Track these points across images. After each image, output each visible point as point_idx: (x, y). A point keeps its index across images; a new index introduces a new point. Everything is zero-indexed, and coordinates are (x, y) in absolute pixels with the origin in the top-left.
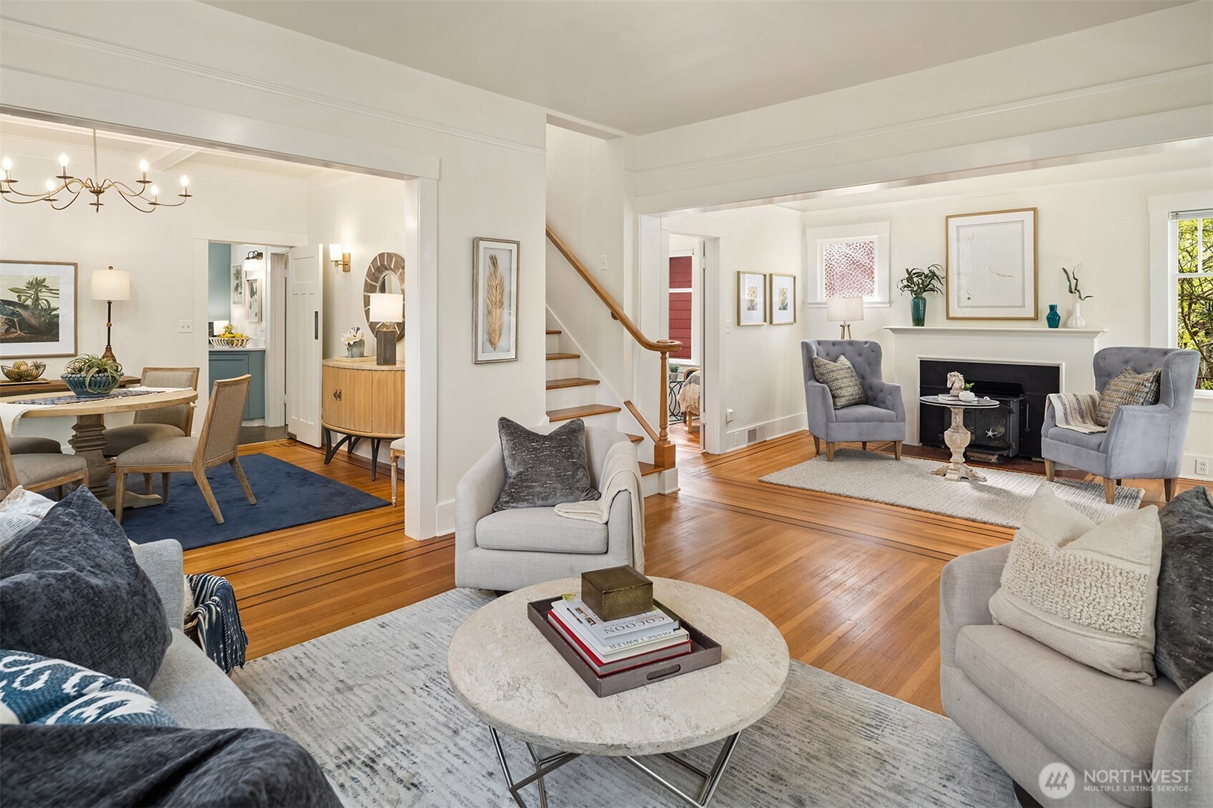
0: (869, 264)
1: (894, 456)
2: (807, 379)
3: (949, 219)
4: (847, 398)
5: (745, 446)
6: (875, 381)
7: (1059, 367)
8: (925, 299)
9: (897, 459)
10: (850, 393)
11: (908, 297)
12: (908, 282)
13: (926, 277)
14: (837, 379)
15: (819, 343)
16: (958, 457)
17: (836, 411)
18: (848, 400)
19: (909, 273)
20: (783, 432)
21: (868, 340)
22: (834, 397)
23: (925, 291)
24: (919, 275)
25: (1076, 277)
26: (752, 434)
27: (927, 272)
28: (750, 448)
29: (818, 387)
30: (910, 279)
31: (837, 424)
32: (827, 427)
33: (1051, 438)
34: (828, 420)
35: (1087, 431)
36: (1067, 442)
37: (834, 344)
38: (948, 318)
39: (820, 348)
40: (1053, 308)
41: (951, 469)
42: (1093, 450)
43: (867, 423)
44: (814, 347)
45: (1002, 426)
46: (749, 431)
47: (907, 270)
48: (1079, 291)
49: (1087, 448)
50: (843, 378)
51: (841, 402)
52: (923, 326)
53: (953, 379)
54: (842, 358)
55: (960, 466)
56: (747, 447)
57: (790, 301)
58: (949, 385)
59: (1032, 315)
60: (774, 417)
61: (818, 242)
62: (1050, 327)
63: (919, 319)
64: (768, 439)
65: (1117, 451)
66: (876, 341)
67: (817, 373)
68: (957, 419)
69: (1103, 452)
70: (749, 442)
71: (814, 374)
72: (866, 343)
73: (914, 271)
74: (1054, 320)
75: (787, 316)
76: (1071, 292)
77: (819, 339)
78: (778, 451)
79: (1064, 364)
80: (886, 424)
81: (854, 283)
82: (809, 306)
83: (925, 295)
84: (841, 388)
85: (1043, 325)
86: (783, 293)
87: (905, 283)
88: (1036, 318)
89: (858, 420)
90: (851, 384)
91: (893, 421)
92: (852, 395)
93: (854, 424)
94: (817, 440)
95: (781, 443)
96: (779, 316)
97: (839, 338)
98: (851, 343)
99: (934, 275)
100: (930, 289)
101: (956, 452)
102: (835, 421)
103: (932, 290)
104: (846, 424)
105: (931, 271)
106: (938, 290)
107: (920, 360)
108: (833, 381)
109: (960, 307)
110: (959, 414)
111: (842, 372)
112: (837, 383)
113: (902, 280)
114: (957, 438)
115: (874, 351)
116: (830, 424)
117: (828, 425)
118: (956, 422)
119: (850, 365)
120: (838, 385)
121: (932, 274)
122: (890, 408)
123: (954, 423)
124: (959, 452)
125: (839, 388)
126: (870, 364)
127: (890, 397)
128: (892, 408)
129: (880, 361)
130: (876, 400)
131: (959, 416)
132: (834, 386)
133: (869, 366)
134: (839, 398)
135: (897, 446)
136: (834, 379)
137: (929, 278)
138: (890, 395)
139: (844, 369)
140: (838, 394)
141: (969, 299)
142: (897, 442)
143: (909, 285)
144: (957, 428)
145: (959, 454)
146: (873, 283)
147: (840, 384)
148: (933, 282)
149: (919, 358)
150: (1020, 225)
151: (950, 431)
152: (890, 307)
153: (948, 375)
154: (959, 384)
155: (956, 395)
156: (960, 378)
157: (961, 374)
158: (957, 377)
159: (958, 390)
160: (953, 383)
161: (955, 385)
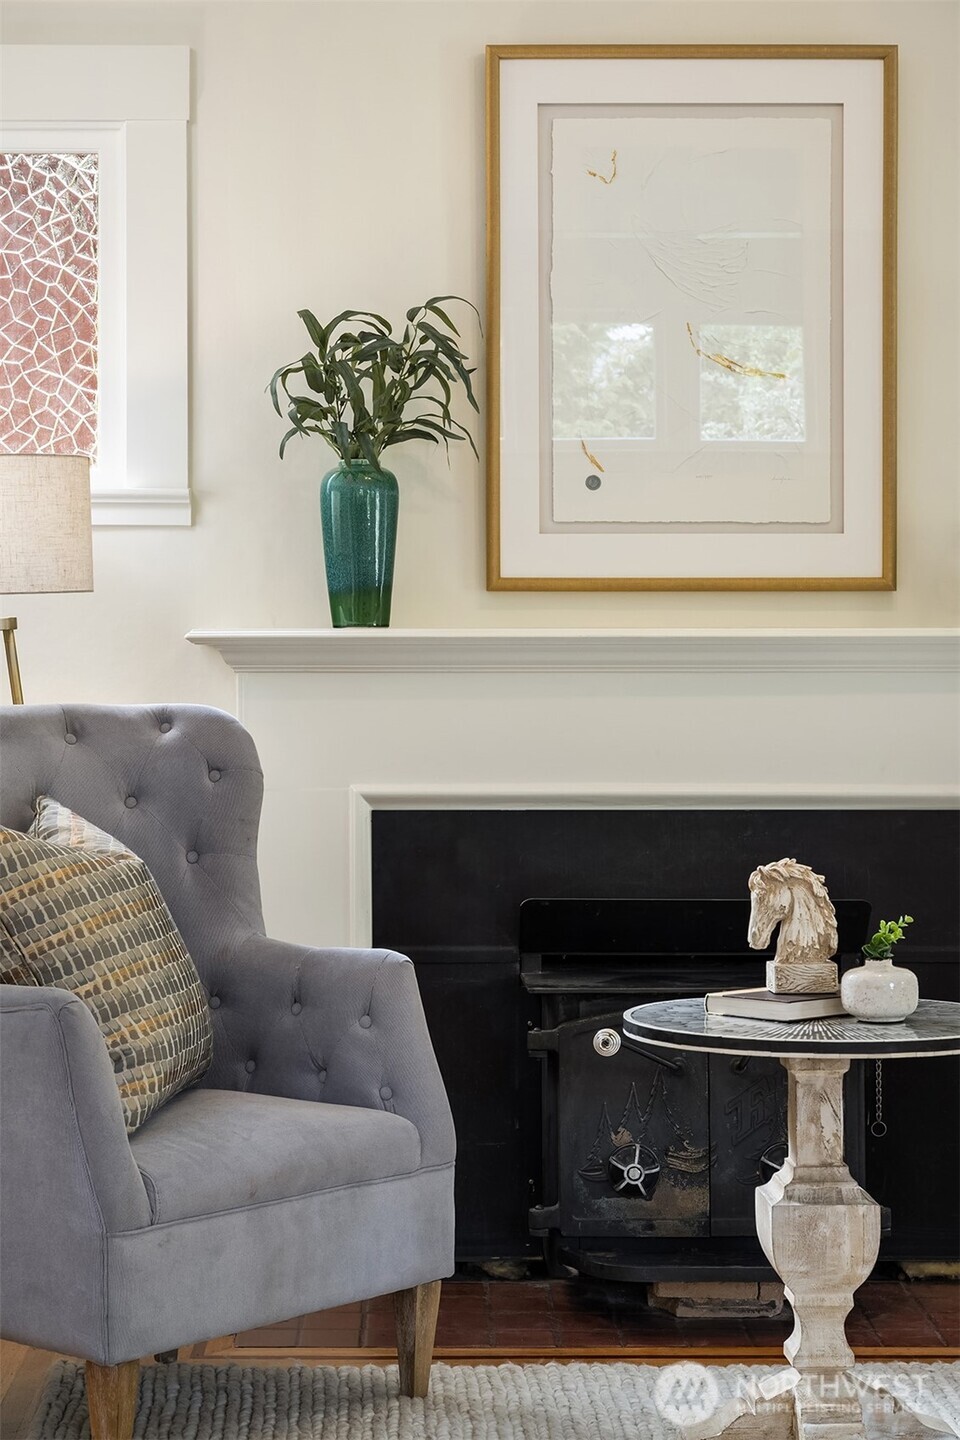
0: (67, 282)
3: (505, 66)
8: (391, 480)
9: (413, 1387)
11: (319, 458)
12: (314, 382)
14: (105, 950)
16: (824, 1337)
18: (174, 1075)
19: (321, 337)
21: (173, 704)
23: (394, 437)
30: (325, 374)
31: (157, 1236)
34: (112, 1223)
38: (496, 583)
41: (815, 1416)
43: (298, 1205)
47: (307, 317)
50: (135, 939)
51: (146, 1085)
52: (386, 622)
53: (782, 898)
54: (56, 813)
58: (757, 935)
59: (873, 568)
63: (363, 592)
68: (820, 1125)
72: (163, 719)
73: (343, 328)
83: (389, 458)
87: (299, 386)
90: (173, 969)
91: (404, 1174)
92: (187, 1042)
93: (238, 1220)
99: (436, 352)
100: (417, 426)
101: (820, 1310)
102: (146, 1217)
103: (423, 431)
104: (203, 1226)
105: (429, 332)
106: (454, 430)
107: (374, 813)
108: (90, 963)
109: (549, 524)
110: (822, 1097)
111: (121, 906)
112: (112, 970)
113: (284, 375)
114: (837, 1231)
115: (218, 770)
116: (117, 1240)
117: (105, 1253)
118: (820, 1139)
119: (136, 860)
120: (118, 983)
121: (430, 345)
122: (376, 1092)
123: (812, 1145)
124: (827, 1303)
125: (122, 1002)
126: (198, 847)
127: (367, 1031)
128: (386, 1091)
129: (254, 824)
130: (253, 1055)
131: (826, 1111)
132: (97, 990)
133: (193, 856)
134: (131, 1066)
135: (418, 1313)
136: (95, 950)
137: (413, 370)
138: (366, 1019)
139: (122, 886)
140: (124, 1040)
141: (593, 483)
142: (419, 1291)
143: (320, 398)
144: (827, 1171)
145: (832, 1307)
146: (91, 391)
147: (126, 979)
148: (432, 385)
149: (369, 799)
150: (823, 124)
151: (796, 1193)
152: (189, 524)
153: (755, 878)
154: (815, 927)
155: (805, 983)
156: (822, 892)
157: (822, 878)
158: (800, 892)
159: (810, 961)
160: (779, 925)
161: (789, 933)
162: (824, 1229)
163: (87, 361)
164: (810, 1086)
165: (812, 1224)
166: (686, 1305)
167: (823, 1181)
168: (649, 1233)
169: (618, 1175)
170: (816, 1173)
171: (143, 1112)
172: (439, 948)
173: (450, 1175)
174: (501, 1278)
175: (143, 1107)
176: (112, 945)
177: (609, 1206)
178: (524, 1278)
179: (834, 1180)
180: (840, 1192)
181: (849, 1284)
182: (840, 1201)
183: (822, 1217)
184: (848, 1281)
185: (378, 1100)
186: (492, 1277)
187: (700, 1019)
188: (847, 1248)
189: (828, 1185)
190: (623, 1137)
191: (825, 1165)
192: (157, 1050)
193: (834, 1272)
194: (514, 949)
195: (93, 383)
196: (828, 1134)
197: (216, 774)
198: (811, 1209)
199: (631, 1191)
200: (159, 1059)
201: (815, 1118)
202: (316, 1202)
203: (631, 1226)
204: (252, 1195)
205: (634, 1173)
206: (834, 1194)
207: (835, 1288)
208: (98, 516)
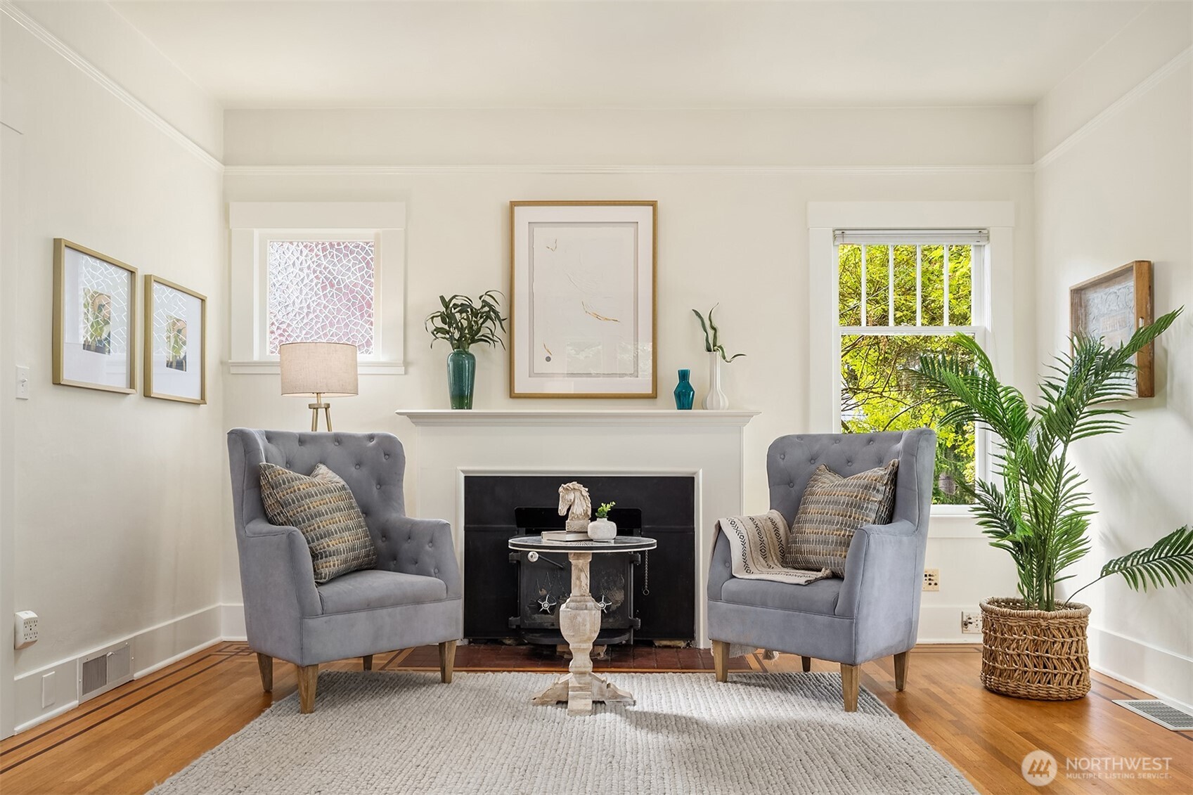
0: (362, 288)
1: (439, 675)
2: (242, 520)
3: (516, 209)
4: (343, 556)
5: (75, 703)
6: (393, 516)
7: (693, 479)
8: (473, 357)
9: (445, 680)
10: (349, 544)
11: (445, 349)
12: (444, 321)
13: (475, 313)
14: (319, 514)
15: (270, 437)
16: (581, 660)
17: (322, 588)
18: (346, 561)
19: (446, 304)
20: (174, 654)
21: (374, 432)
22: (315, 556)
23: (474, 341)
24: (463, 308)
25: (715, 324)
26: (94, 670)
27: (477, 305)
28: (86, 709)
29: (275, 534)
30: (447, 318)
31: (325, 619)
32: (301, 630)
33: (728, 601)
34: (305, 613)
35: (802, 581)
36: (764, 605)
37: (302, 440)
38: (513, 395)
39: (272, 448)
40: (684, 375)
41: (574, 689)
42: (820, 613)
43: (390, 610)
44: (261, 443)
45: (619, 589)
46: (86, 665)
47: (442, 298)
48: (720, 347)
49: (806, 611)
50: (333, 511)
51: (332, 565)
52: (470, 408)
53: (571, 496)
54: (322, 469)
55: (588, 679)
56: (80, 706)
57: (191, 352)
58: (562, 511)
59: (649, 390)
60: (151, 621)
61: (257, 232)
62: (680, 408)
63: (462, 397)
64: (137, 675)
65: (864, 611)
66: (392, 434)
67: (269, 502)
68: (581, 580)
69: (842, 616)
70: (85, 691)
71: (263, 505)
72: (371, 437)
73: (454, 301)
74: (684, 397)
75: (185, 385)
76: (709, 350)
77: (268, 429)
78: (167, 705)
79: (701, 471)
80: (429, 607)
81: (331, 324)
82: (233, 370)
83: (473, 349)
84: (328, 534)
85: (667, 405)
86: (177, 330)
87: (439, 323)
88: (653, 396)
89: (371, 606)
90: (350, 523)
91: (439, 600)
92: (353, 549)
93: (363, 615)
94: (266, 662)
95: (170, 681)
96: (165, 381)
97: (306, 429)
98: (338, 439)
99: (489, 311)
100: (483, 338)
101: (579, 650)
102: (320, 612)
103: (485, 339)
104: (346, 616)
105: (485, 304)
106: (495, 338)
107: (465, 477)
108: (313, 519)
109: (532, 374)
110: (581, 570)
111: (329, 499)
112: (321, 522)
113: (432, 318)
114: (584, 620)
115: (388, 455)
116: (306, 620)
117: (301, 624)
118: (580, 586)
119: (343, 483)
120: (324, 527)
121: (487, 309)
122: (433, 571)
123: (577, 588)
124: (582, 647)
125: (325, 534)
126: (380, 483)
127: (430, 549)
128: (436, 571)
129: (402, 475)
130: (395, 558)
131: (583, 575)
132: (315, 529)
133: (378, 487)
134: (326, 557)
135: (446, 652)
136: (315, 514)
137: (481, 317)
138: (430, 544)
139: (331, 492)
140: (324, 548)
141: (548, 359)
142: (447, 643)
143: (446, 327)
144: (582, 598)
145: (584, 649)
146: (371, 327)
147: (327, 525)
148: (489, 323)
149: (463, 471)
150: (631, 229)
151: (570, 606)
152: (403, 373)
153: (561, 489)
154: (583, 507)
155: (578, 528)
156: (586, 494)
157: (587, 489)
158: (578, 494)
159: (580, 519)
160: (570, 506)
161: (574, 509)
162: (579, 619)
163: (369, 316)
164: (577, 566)
165: (575, 617)
166: (567, 654)
167: (581, 602)
168: (552, 627)
169: (540, 606)
170: (578, 599)
171: (329, 575)
172: (488, 526)
173: (461, 602)
174: (509, 645)
175: (329, 572)
176: (323, 513)
177: (538, 618)
178: (517, 645)
179: (585, 601)
180: (586, 606)
181: (590, 640)
182: (586, 609)
183: (579, 615)
184: (589, 639)
185: (433, 574)
186: (506, 645)
187: (540, 541)
188: (588, 626)
189: (582, 603)
190: (544, 592)
191: (582, 596)
192: (337, 551)
193: (584, 635)
194: (515, 526)
195: (372, 324)
196: (583, 584)
197: (387, 457)
198: (574, 612)
199: (545, 612)
200: (338, 555)
201: (579, 578)
202: (398, 609)
203: (546, 624)
204: (368, 605)
205: (546, 605)
206: (584, 606)
207: (585, 641)
208: (360, 370)
